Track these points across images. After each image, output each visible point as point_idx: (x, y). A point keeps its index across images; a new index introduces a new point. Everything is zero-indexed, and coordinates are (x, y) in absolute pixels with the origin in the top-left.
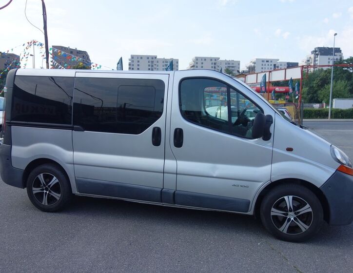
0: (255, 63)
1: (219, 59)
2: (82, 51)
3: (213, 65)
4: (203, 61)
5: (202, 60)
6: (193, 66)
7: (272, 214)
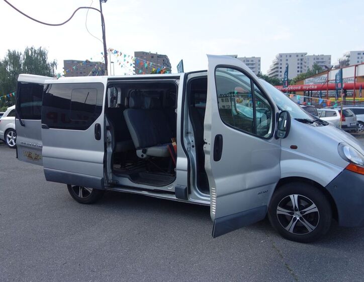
0: (349, 56)
1: (306, 54)
2: (162, 55)
3: (300, 62)
4: (288, 58)
5: (287, 56)
6: (277, 64)
7: (278, 212)
